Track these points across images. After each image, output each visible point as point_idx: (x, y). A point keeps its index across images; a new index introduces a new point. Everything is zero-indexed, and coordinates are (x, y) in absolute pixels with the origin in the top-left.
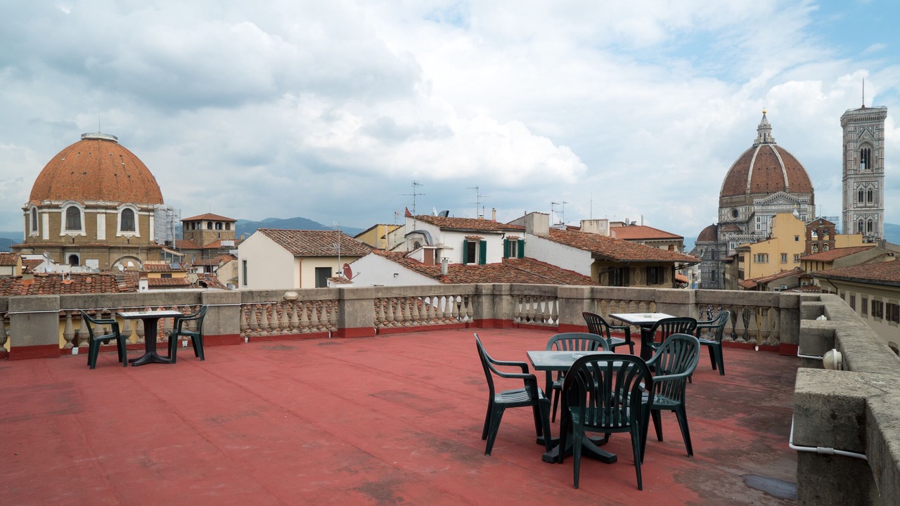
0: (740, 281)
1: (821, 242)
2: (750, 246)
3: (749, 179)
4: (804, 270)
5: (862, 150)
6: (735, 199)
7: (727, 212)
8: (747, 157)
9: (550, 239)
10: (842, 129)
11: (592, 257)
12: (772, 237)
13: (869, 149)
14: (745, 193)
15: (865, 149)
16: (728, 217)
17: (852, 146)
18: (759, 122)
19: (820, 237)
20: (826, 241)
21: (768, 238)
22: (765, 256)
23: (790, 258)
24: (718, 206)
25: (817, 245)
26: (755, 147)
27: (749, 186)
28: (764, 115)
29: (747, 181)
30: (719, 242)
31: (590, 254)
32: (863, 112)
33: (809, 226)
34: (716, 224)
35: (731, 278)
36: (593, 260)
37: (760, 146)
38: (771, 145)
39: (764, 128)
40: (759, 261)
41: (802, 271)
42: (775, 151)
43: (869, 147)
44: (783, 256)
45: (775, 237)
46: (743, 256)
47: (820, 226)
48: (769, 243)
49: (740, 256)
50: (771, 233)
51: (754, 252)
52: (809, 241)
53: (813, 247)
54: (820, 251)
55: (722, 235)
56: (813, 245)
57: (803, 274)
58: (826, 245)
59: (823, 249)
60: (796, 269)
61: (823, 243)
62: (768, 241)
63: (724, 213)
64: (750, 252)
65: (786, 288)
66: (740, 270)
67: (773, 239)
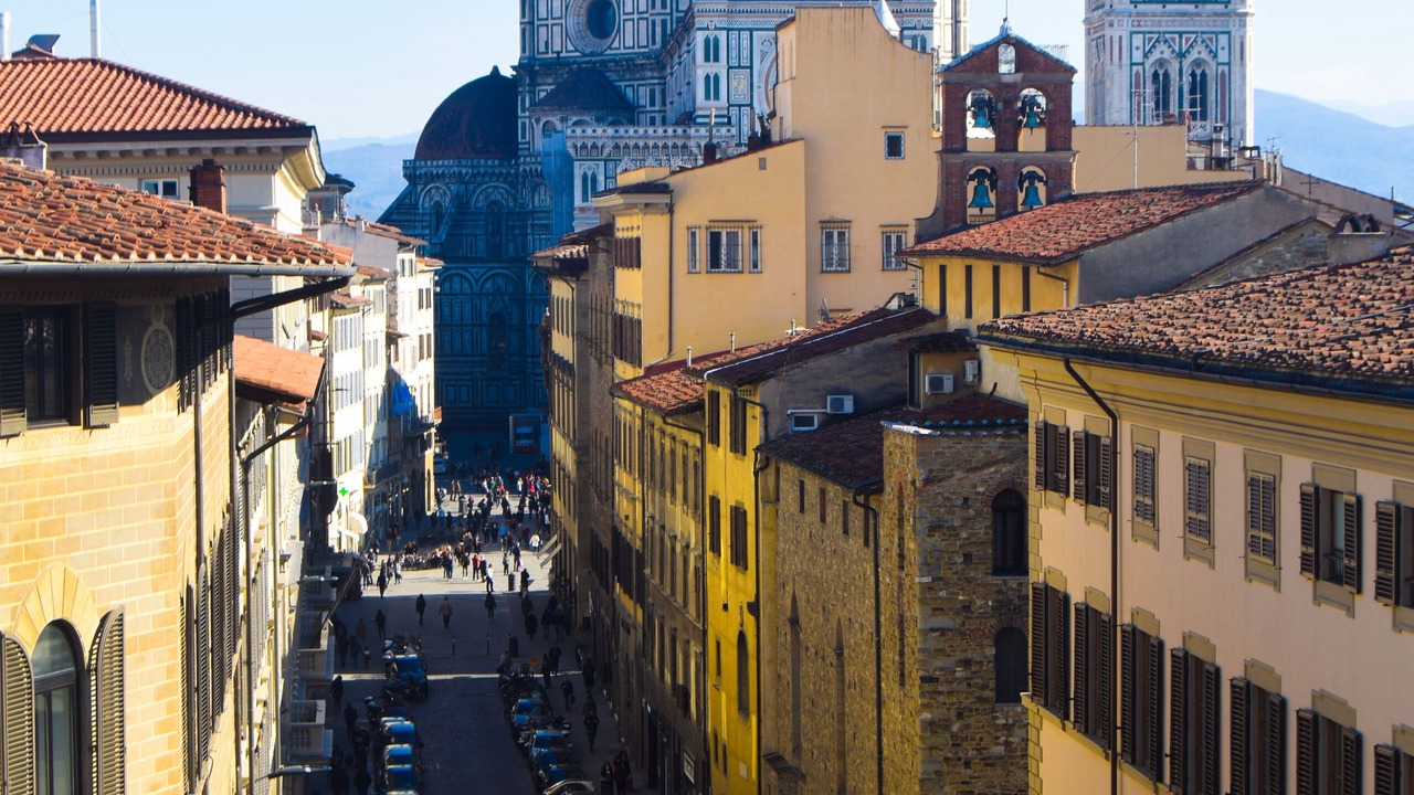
0: (624, 371)
1: (1007, 158)
2: (674, 181)
4: (935, 307)
12: (775, 137)
16: (569, 31)
19: (1006, 141)
20: (1033, 159)
21: (761, 142)
22: (745, 237)
23: (866, 244)
25: (988, 177)
30: (525, 165)
33: (954, 78)
34: (507, 72)
35: (581, 355)
40: (715, 262)
41: (924, 316)
44: (829, 236)
45: (788, 135)
46: (635, 234)
47: (1005, 79)
48: (763, 165)
49: (620, 235)
50: (772, 115)
51: (687, 215)
52: (955, 159)
53: (972, 185)
54: (1006, 211)
55: (538, 129)
56: (972, 178)
57: (931, 328)
58: (1032, 176)
59: (1021, 196)
60: (894, 305)
61: (1018, 165)
62: (754, 157)
63: (550, 11)
64: (671, 211)
65: (849, 407)
66: (619, 309)
67: (781, 143)
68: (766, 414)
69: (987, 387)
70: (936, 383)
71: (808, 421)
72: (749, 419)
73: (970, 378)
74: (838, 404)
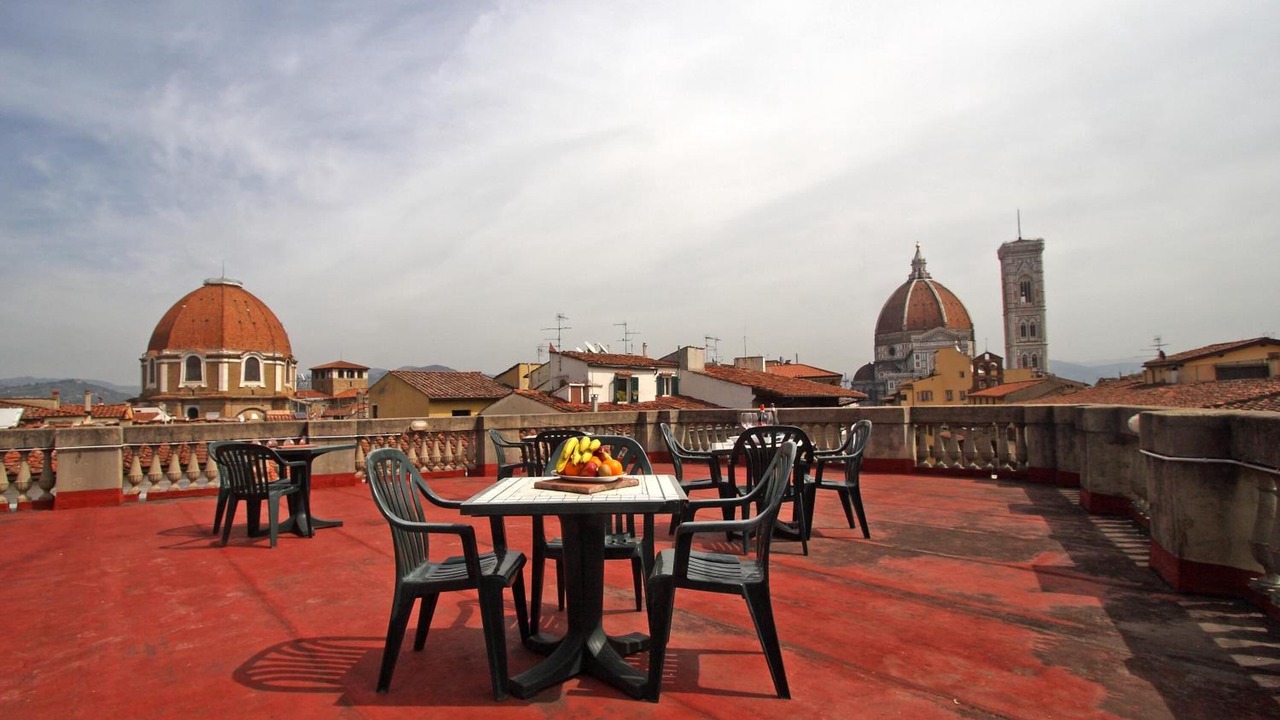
1: (988, 376)
2: (912, 384)
3: (906, 315)
5: (1022, 282)
6: (892, 335)
7: (883, 349)
8: (902, 292)
9: (706, 375)
10: (999, 262)
11: (753, 393)
12: (934, 374)
13: (1028, 282)
14: (901, 330)
15: (1025, 282)
16: (885, 356)
17: (1011, 279)
18: (913, 256)
19: (988, 373)
20: (994, 377)
22: (929, 393)
23: (956, 395)
24: (874, 344)
25: (985, 380)
26: (909, 283)
27: (905, 323)
28: (918, 251)
29: (903, 317)
30: (877, 381)
31: (750, 390)
32: (1020, 244)
33: (975, 361)
34: (872, 363)
36: (754, 396)
37: (915, 281)
38: (927, 280)
39: (918, 263)
42: (931, 286)
43: (1029, 280)
44: (948, 393)
45: (938, 374)
46: (905, 394)
47: (987, 361)
48: (933, 380)
50: (934, 370)
52: (976, 377)
53: (980, 382)
54: (988, 387)
55: (879, 374)
58: (994, 380)
59: (992, 384)
61: (991, 378)
62: (931, 378)
63: (881, 351)
64: (913, 390)
67: (936, 375)
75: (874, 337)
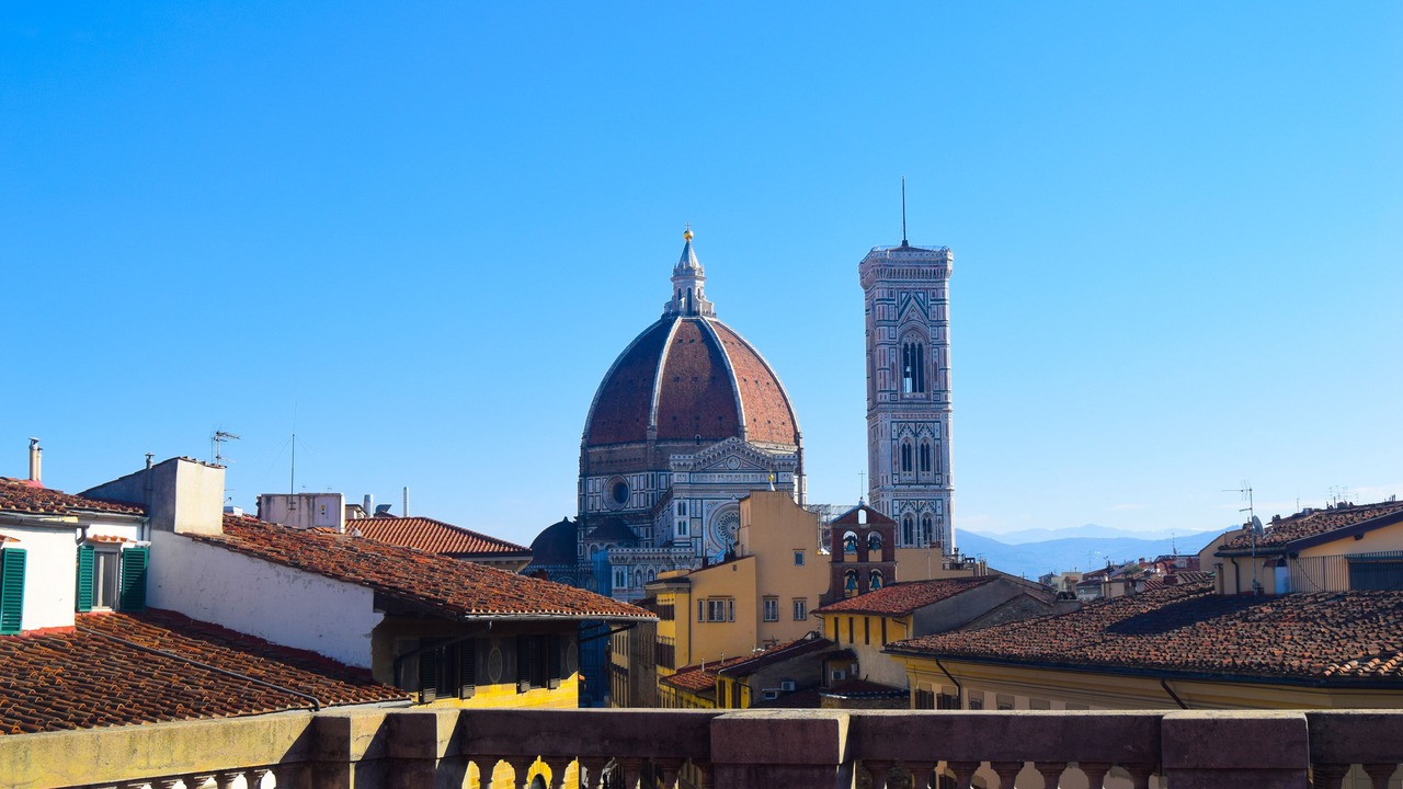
0: (663, 671)
1: (863, 565)
2: (691, 577)
3: (655, 403)
4: (832, 638)
5: (906, 345)
6: (622, 451)
7: (597, 484)
8: (648, 344)
10: (862, 293)
11: (377, 605)
12: (739, 554)
13: (920, 345)
14: (643, 438)
15: (913, 345)
16: (603, 502)
17: (886, 333)
19: (863, 557)
20: (876, 565)
21: (731, 557)
22: (726, 604)
23: (786, 607)
24: (578, 470)
25: (855, 574)
27: (653, 422)
28: (686, 249)
29: (649, 407)
32: (905, 256)
33: (837, 526)
34: (571, 520)
35: (633, 664)
36: (380, 617)
37: (680, 319)
38: (705, 320)
39: (686, 276)
40: (711, 617)
41: (826, 643)
42: (716, 336)
43: (921, 340)
44: (768, 603)
45: (747, 553)
46: (670, 603)
47: (864, 527)
48: (735, 568)
49: (660, 603)
50: (737, 543)
51: (698, 593)
52: (839, 566)
53: (847, 578)
54: (863, 591)
55: (589, 549)
56: (846, 575)
57: (832, 648)
58: (876, 574)
59: (871, 584)
60: (809, 637)
61: (869, 568)
62: (730, 565)
63: (594, 489)
64: (690, 592)
65: (792, 687)
66: (660, 641)
67: (743, 557)
68: (751, 691)
69: (863, 676)
70: (837, 675)
71: (772, 694)
72: (743, 694)
73: (853, 672)
74: (787, 686)
75: (578, 453)
